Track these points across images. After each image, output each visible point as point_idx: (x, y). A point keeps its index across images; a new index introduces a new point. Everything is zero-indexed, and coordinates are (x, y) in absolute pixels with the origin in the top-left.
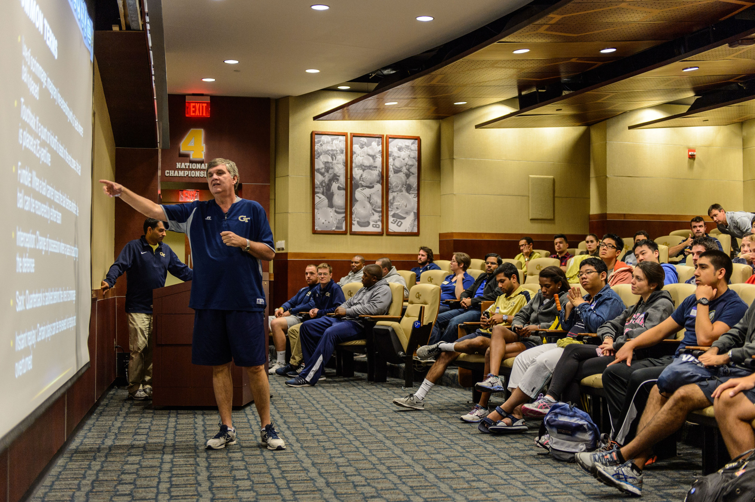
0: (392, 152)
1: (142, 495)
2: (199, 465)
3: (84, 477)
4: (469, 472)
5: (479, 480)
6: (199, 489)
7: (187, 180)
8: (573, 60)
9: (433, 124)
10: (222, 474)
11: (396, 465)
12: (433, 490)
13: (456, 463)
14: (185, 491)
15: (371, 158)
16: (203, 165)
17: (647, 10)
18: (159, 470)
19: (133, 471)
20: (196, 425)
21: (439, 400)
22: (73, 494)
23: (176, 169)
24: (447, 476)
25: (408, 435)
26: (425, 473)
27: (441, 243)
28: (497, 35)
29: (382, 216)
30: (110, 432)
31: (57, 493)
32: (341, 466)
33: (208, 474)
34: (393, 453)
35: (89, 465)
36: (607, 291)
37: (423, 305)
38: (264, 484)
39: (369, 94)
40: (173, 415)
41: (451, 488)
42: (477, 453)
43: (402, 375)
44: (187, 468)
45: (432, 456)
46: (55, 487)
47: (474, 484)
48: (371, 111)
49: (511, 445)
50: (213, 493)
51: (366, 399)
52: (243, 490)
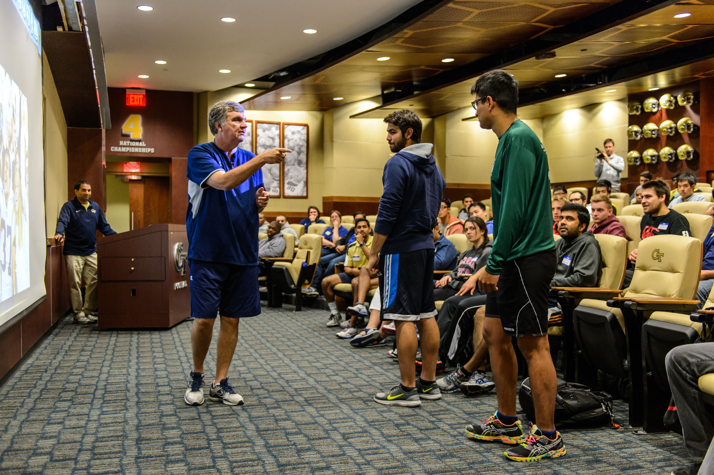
0: (287, 135)
1: (81, 400)
2: (130, 375)
3: (35, 387)
4: (340, 376)
5: (348, 383)
6: (128, 394)
7: (129, 155)
8: (422, 67)
9: (318, 115)
10: (147, 382)
11: (285, 371)
12: (312, 391)
13: (331, 369)
14: (116, 396)
15: (271, 140)
16: (141, 143)
17: (477, 29)
18: (97, 379)
19: (75, 381)
20: (132, 343)
21: (321, 321)
22: (24, 401)
23: (118, 146)
24: (323, 379)
25: (296, 348)
26: (307, 378)
27: (324, 204)
28: (364, 45)
29: (280, 183)
30: (61, 349)
31: (10, 400)
32: (243, 373)
33: (137, 382)
34: (284, 362)
35: (41, 376)
36: (443, 239)
37: (309, 250)
38: (180, 389)
39: (267, 90)
40: (115, 335)
41: (326, 389)
42: (347, 361)
43: (294, 302)
44: (120, 378)
45: (314, 364)
46: (10, 395)
47: (343, 385)
48: (271, 103)
49: (373, 354)
50: (138, 398)
51: (266, 320)
52: (163, 395)
